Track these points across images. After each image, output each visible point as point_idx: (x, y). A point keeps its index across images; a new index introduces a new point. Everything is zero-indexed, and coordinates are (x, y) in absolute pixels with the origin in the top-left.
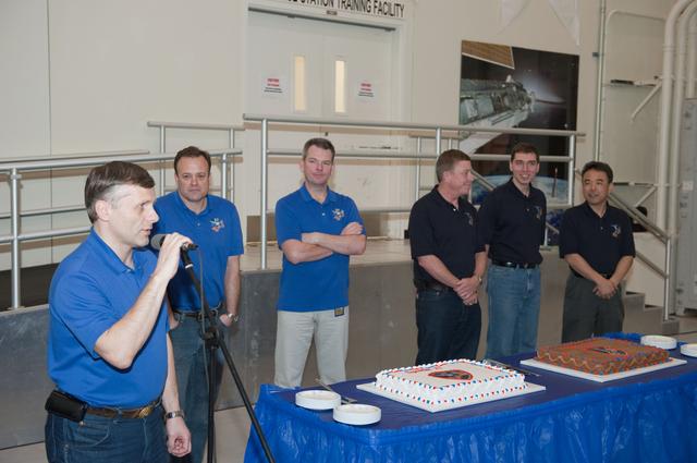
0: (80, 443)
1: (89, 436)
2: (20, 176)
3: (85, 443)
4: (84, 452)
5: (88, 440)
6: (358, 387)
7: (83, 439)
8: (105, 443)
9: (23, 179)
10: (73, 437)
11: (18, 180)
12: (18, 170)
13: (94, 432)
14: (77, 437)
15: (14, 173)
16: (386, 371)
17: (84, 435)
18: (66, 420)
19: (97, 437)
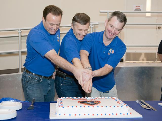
0: (65, 84)
1: (67, 82)
3: (66, 84)
4: (66, 86)
5: (66, 83)
7: (65, 83)
8: (71, 84)
10: (63, 82)
13: (68, 81)
14: (64, 82)
17: (65, 82)
18: (61, 78)
19: (69, 82)
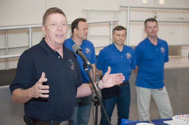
2: (32, 30)
6: (165, 122)
9: (33, 31)
11: (32, 32)
12: (32, 28)
15: (30, 29)
16: (177, 116)
